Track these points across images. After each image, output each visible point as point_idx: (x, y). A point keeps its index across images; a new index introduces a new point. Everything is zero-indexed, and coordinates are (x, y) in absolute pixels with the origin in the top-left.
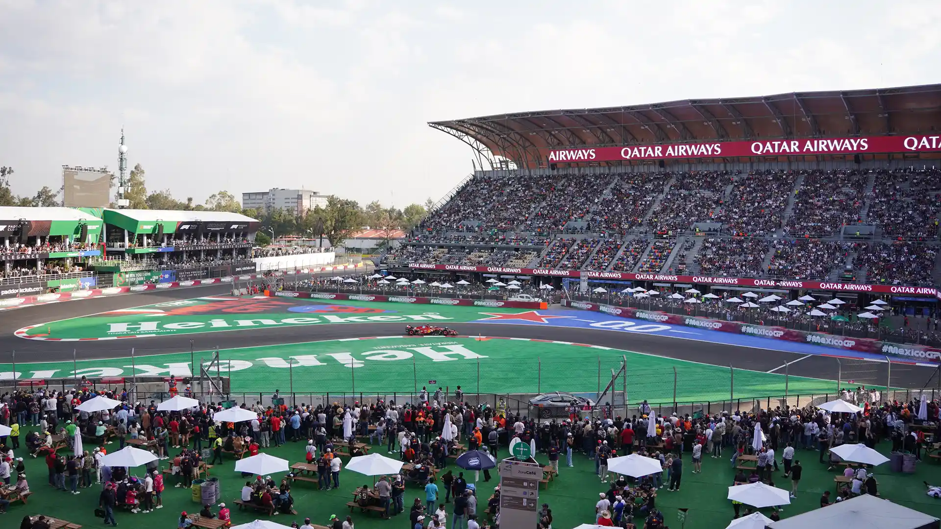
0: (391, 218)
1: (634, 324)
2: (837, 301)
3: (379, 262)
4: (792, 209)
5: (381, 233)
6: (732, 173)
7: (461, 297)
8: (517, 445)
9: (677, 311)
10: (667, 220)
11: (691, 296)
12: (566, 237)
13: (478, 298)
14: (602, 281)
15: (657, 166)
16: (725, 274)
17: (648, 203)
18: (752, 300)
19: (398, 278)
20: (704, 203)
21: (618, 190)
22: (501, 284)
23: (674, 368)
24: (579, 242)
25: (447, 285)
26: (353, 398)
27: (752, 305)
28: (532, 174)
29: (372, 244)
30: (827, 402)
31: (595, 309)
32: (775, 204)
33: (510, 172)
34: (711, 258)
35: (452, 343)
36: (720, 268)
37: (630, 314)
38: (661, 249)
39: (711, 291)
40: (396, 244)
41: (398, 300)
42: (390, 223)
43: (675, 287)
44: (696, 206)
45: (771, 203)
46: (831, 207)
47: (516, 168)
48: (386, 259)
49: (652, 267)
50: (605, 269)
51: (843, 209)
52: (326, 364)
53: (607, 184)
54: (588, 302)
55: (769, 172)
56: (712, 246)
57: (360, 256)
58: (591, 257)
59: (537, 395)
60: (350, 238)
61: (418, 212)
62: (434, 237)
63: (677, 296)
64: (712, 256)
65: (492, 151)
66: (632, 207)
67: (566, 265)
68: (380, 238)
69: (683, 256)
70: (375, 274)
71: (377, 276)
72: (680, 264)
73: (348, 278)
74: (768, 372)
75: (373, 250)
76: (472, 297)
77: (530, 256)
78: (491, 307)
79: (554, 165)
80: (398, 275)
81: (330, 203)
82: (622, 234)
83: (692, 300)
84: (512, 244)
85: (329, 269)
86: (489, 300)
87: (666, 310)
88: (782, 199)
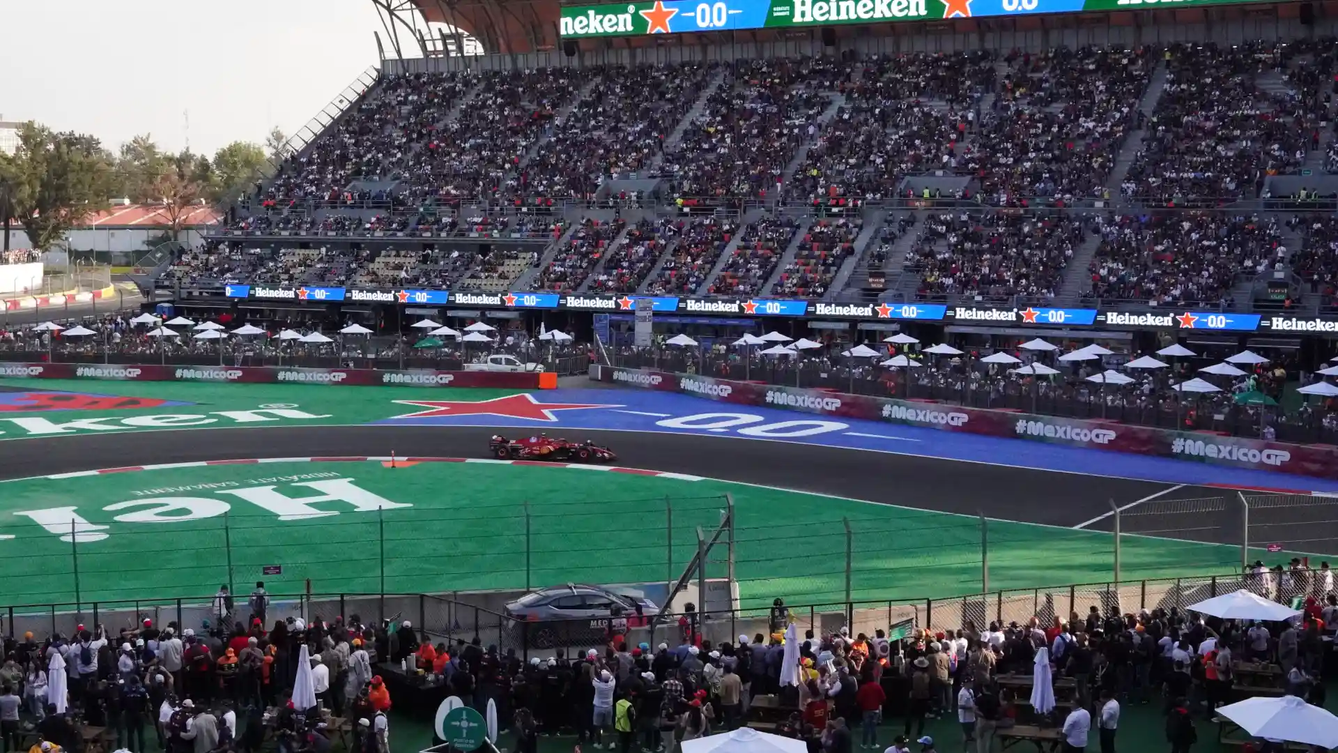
0: (182, 176)
1: (759, 418)
2: (1247, 357)
3: (153, 286)
4: (1143, 140)
5: (160, 215)
6: (997, 55)
7: (351, 365)
8: (454, 715)
9: (861, 386)
10: (841, 173)
11: (898, 350)
12: (601, 217)
13: (393, 365)
14: (686, 320)
15: (818, 44)
16: (979, 298)
17: (796, 131)
18: (1045, 357)
19: (197, 321)
20: (931, 129)
21: (724, 102)
22: (446, 331)
23: (846, 521)
24: (632, 227)
25: (317, 337)
26: (78, 618)
27: (1041, 369)
28: (520, 64)
29: (134, 241)
30: (1213, 595)
31: (670, 386)
32: (1100, 130)
33: (467, 61)
34: (944, 260)
35: (326, 474)
36: (965, 284)
37: (753, 396)
38: (828, 242)
39: (947, 339)
40: (195, 241)
41: (198, 375)
42: (180, 188)
43: (861, 331)
44: (910, 137)
45: (1091, 125)
46: (1237, 132)
47: (480, 50)
48: (170, 275)
49: (804, 283)
50: (693, 292)
51: (1269, 137)
52: (13, 536)
53: (698, 87)
54: (652, 370)
55: (1088, 53)
56: (947, 231)
57: (107, 271)
58: (661, 264)
59: (524, 594)
60: (80, 228)
61: (248, 163)
62: (287, 221)
63: (862, 350)
64: (947, 255)
65: (422, 12)
66: (759, 141)
67: (602, 285)
68: (157, 226)
69: (880, 257)
70: (141, 314)
71: (147, 318)
72: (872, 275)
73: (72, 325)
74: (1077, 528)
75: (139, 254)
76: (378, 363)
77: (518, 262)
78: (421, 386)
79: (572, 45)
80: (201, 315)
81: (26, 139)
82: (733, 206)
83: (900, 361)
84: (474, 235)
85: (28, 303)
86: (418, 371)
87: (836, 385)
88: (1118, 115)
